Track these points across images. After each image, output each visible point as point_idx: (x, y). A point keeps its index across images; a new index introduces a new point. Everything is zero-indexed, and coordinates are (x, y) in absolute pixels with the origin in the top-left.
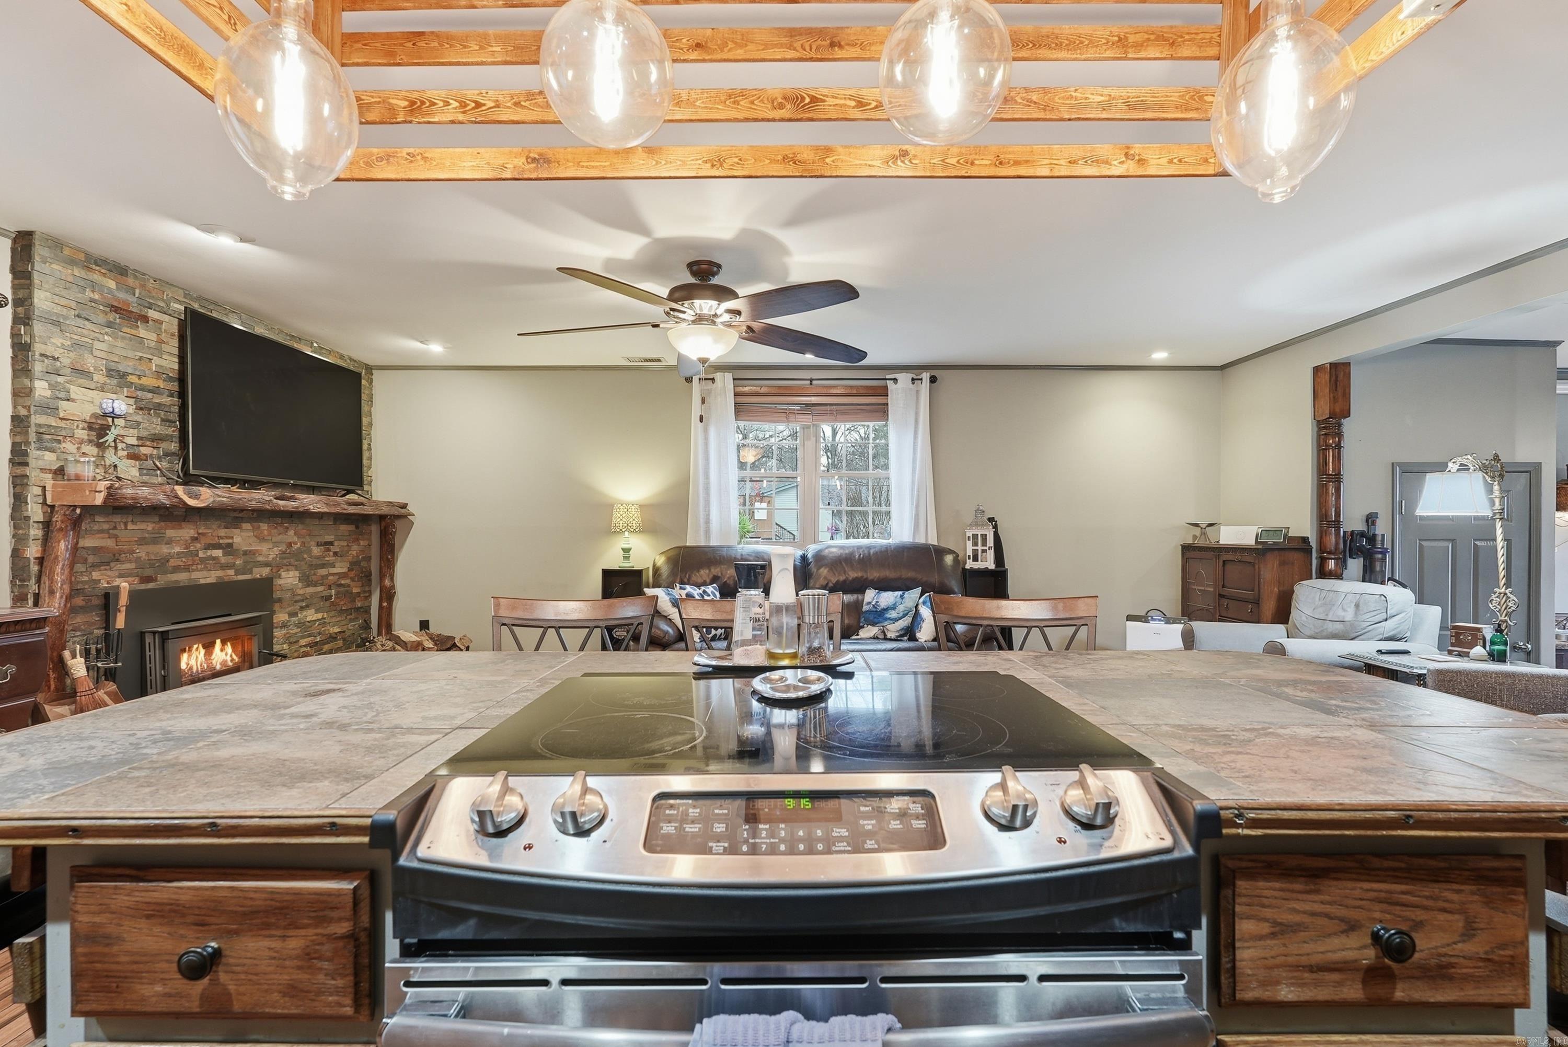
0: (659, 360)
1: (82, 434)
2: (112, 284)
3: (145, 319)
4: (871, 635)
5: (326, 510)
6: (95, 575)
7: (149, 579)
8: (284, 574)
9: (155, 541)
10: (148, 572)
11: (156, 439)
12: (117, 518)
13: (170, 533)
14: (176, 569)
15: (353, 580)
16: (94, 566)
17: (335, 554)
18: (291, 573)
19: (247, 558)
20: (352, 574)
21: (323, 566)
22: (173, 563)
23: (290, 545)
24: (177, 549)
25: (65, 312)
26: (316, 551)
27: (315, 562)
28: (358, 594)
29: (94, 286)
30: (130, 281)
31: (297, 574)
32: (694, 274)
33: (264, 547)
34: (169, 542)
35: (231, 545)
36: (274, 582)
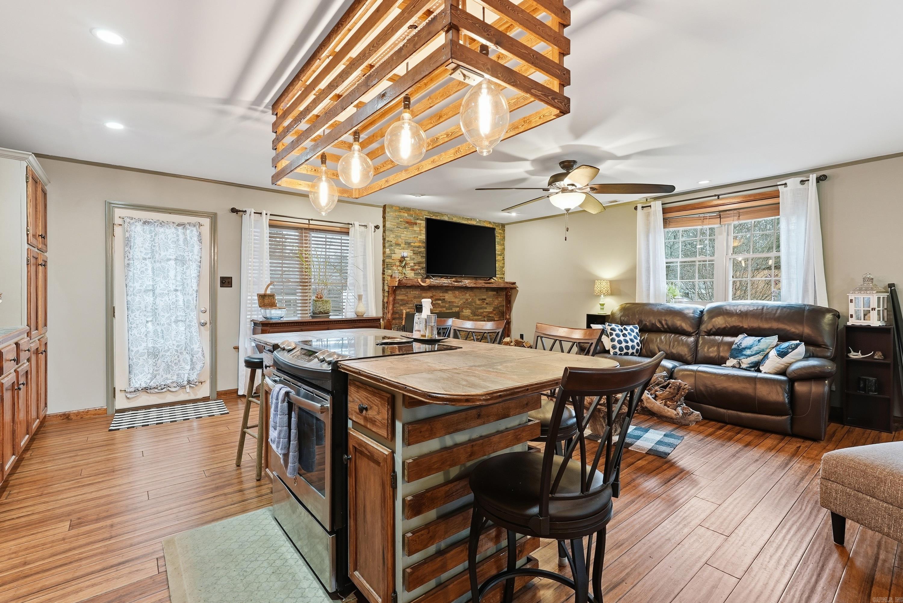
0: (617, 201)
1: (398, 264)
2: (406, 215)
3: (416, 224)
4: (732, 364)
5: (474, 286)
6: (402, 308)
8: (464, 311)
11: (419, 263)
12: (408, 290)
15: (495, 314)
16: (401, 305)
17: (487, 304)
18: (468, 311)
19: (451, 304)
20: (494, 312)
21: (481, 308)
23: (467, 300)
25: (393, 227)
26: (478, 302)
27: (477, 307)
29: (401, 217)
30: (411, 212)
31: (470, 311)
33: (456, 300)
35: (444, 299)
36: (460, 313)
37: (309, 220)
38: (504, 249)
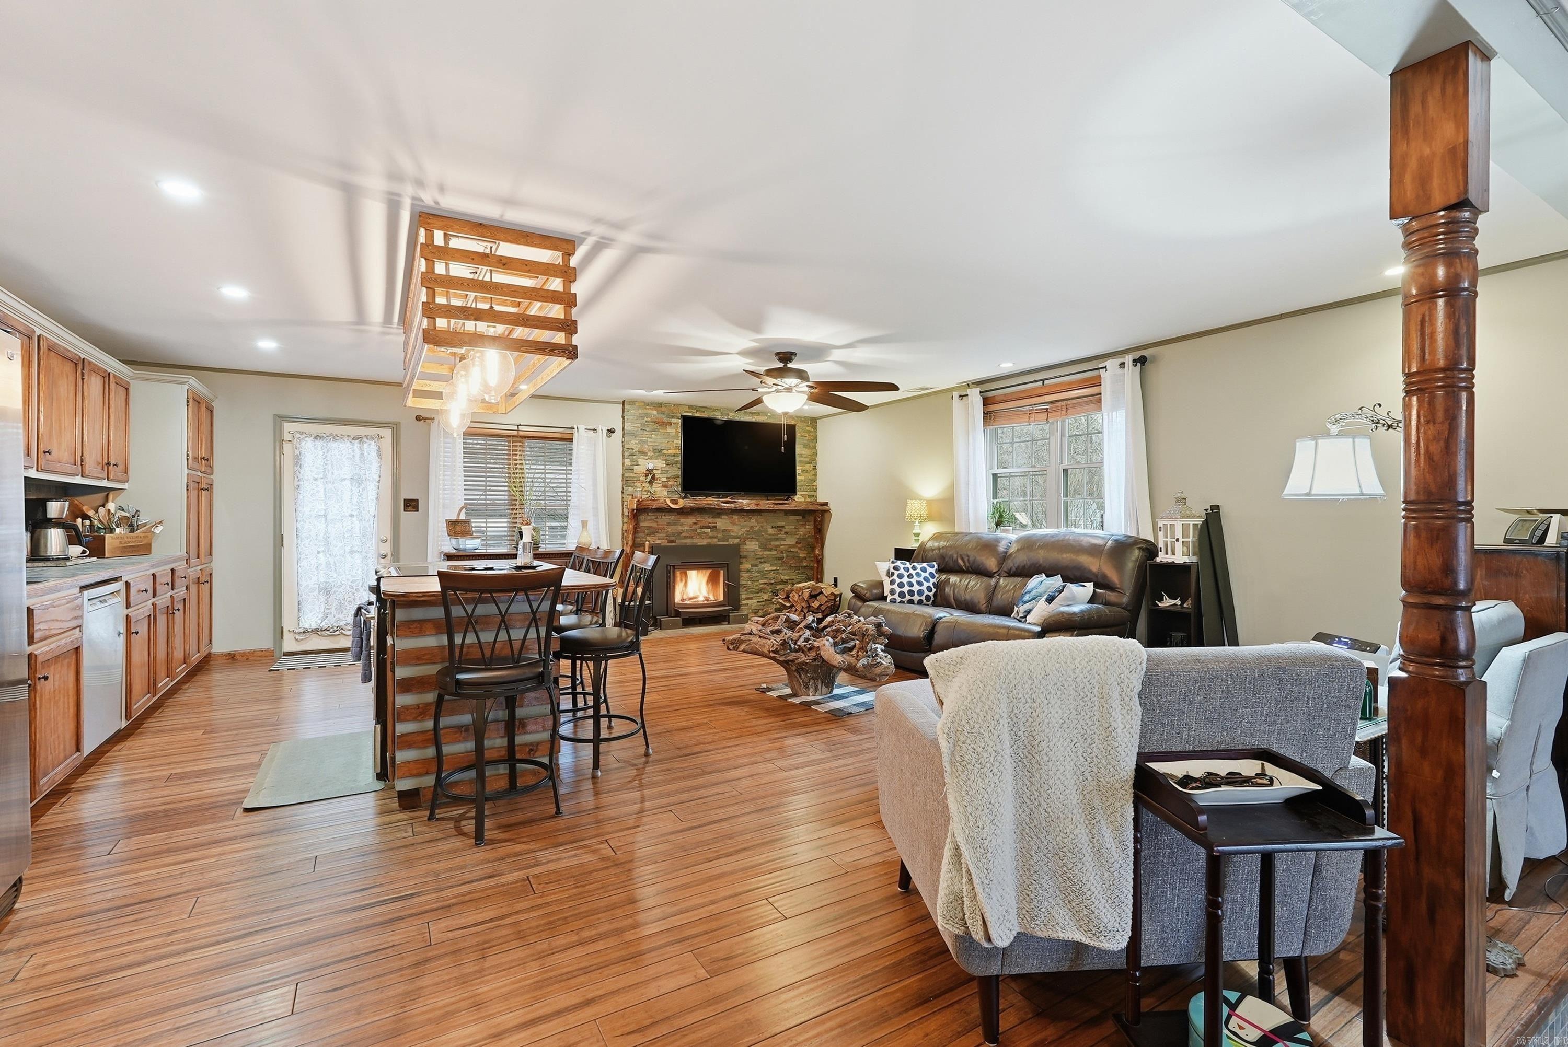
0: (927, 389)
1: (642, 478)
2: (655, 412)
3: (670, 424)
5: (756, 508)
6: (648, 538)
7: (672, 541)
8: (748, 543)
9: (675, 524)
10: (673, 538)
11: (675, 477)
12: (658, 514)
13: (682, 520)
14: (685, 537)
15: (799, 548)
16: (648, 535)
17: (786, 533)
18: (753, 543)
19: (725, 533)
20: (800, 545)
21: (777, 540)
22: (683, 534)
23: (752, 527)
24: (686, 528)
25: (636, 429)
26: (771, 531)
27: (769, 537)
28: (805, 558)
29: (647, 415)
30: (663, 409)
31: (757, 543)
32: (781, 360)
33: (736, 528)
34: (682, 525)
35: (715, 527)
36: (741, 547)
37: (518, 425)
38: (815, 454)
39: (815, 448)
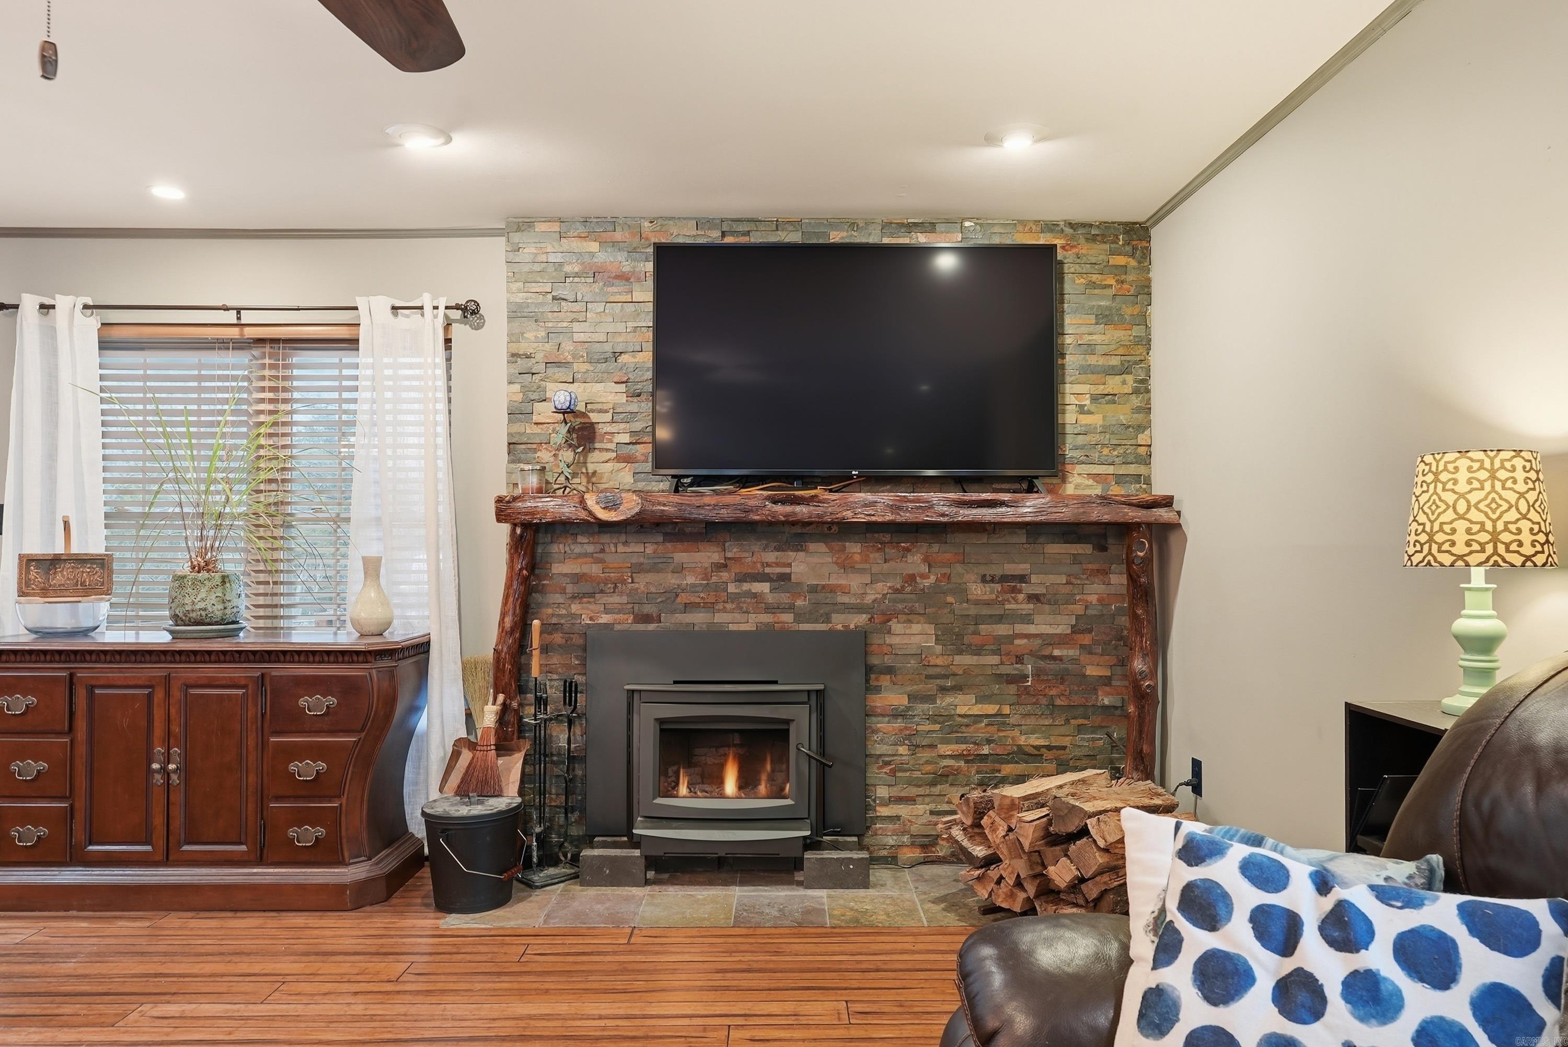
2: (595, 247)
5: (889, 517)
6: (575, 608)
7: (646, 619)
8: (897, 627)
9: (654, 568)
10: (648, 609)
12: (605, 538)
13: (681, 557)
14: (688, 607)
15: (1082, 648)
16: (574, 597)
17: (1034, 598)
18: (916, 628)
19: (820, 597)
20: (1086, 639)
21: (1000, 619)
22: (683, 598)
23: (911, 579)
24: (690, 580)
26: (977, 590)
27: (973, 611)
28: (1106, 681)
29: (572, 255)
31: (930, 628)
33: (855, 582)
34: (680, 570)
35: (786, 577)
36: (875, 639)
37: (239, 310)
39: (1143, 320)
